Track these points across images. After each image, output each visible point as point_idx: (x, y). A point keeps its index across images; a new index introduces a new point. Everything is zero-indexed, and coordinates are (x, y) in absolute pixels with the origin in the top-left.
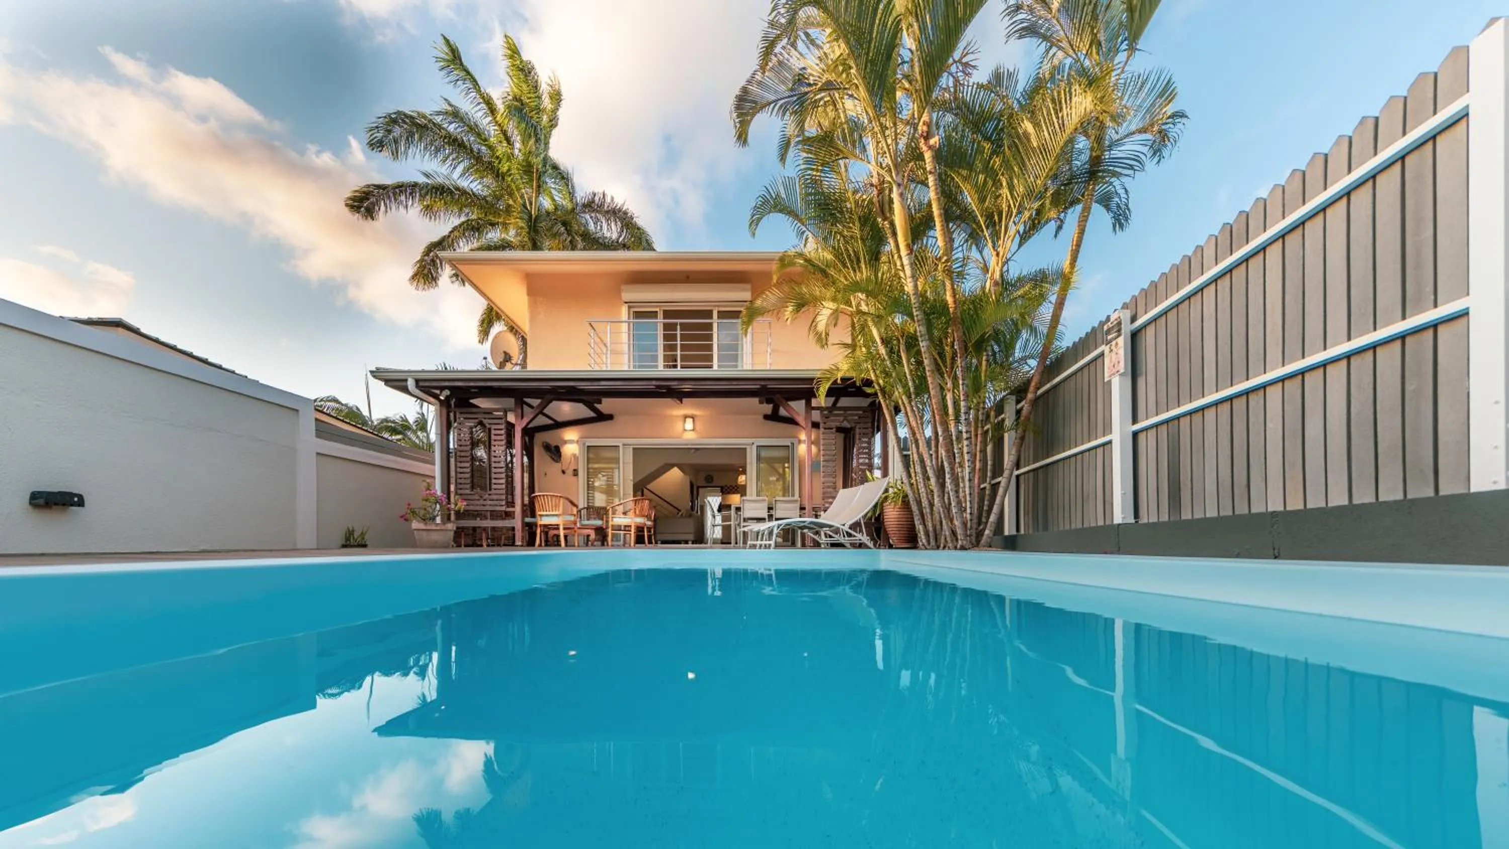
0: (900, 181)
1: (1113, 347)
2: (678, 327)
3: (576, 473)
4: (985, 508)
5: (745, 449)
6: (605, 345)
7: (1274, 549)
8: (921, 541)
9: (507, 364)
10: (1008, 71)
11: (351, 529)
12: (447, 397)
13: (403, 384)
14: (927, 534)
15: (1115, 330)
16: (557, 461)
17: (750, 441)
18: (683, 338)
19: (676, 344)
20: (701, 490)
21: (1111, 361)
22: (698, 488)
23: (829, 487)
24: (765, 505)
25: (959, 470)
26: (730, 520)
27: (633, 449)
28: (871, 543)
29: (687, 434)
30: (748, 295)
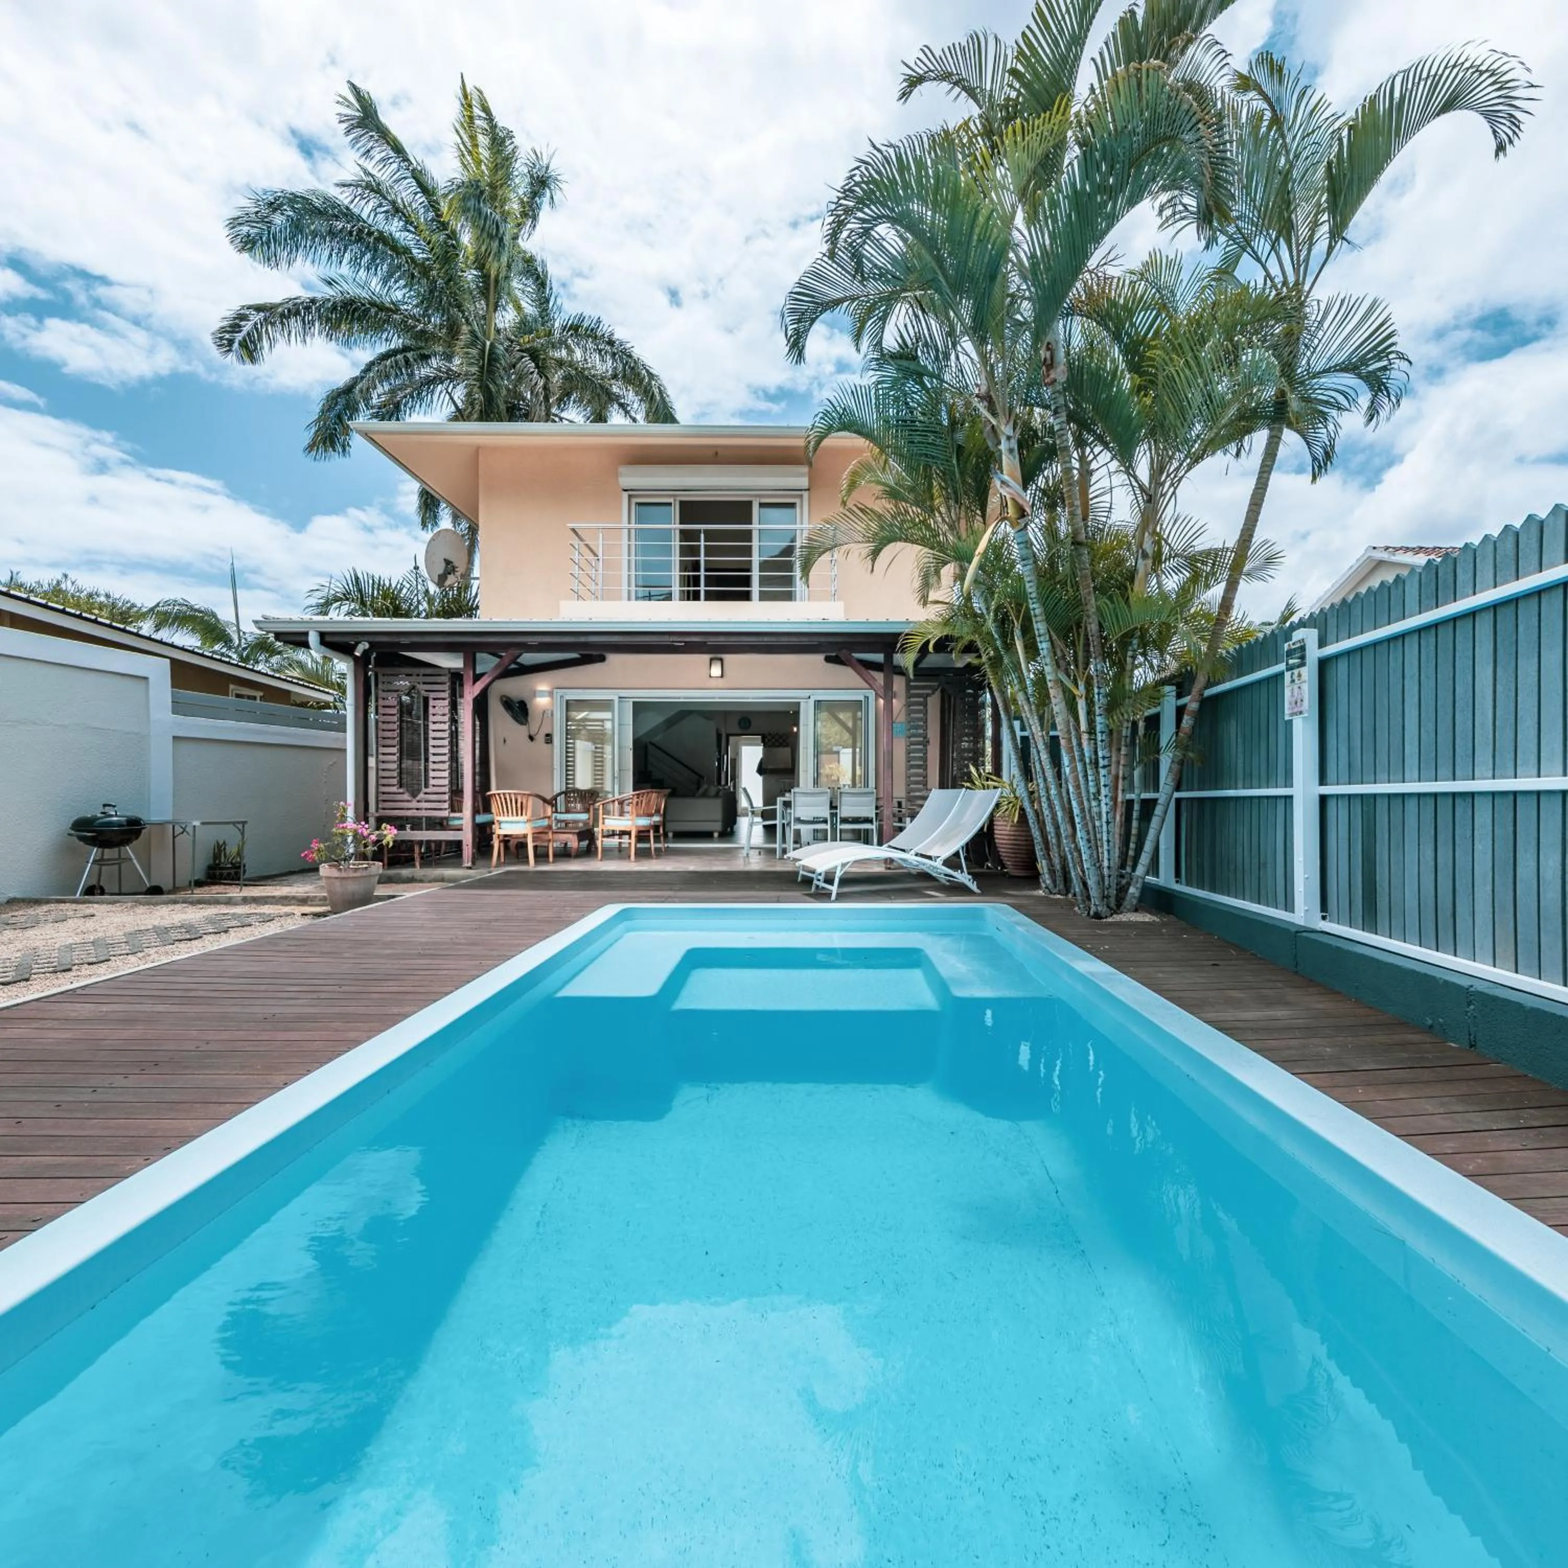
0: (1011, 433)
1: (1295, 677)
2: (702, 536)
3: (549, 738)
4: (1131, 853)
5: (799, 703)
6: (595, 555)
7: (1470, 1035)
8: (1044, 882)
9: (449, 576)
10: (1167, 257)
11: (221, 843)
12: (366, 653)
13: (303, 638)
14: (1052, 872)
15: (1298, 655)
16: (522, 723)
17: (806, 693)
18: (709, 551)
19: (699, 546)
20: (732, 739)
21: (1292, 696)
22: (728, 736)
23: (917, 783)
24: (826, 800)
25: (1094, 803)
26: (775, 819)
27: (634, 703)
28: (973, 887)
29: (713, 683)
30: (804, 482)
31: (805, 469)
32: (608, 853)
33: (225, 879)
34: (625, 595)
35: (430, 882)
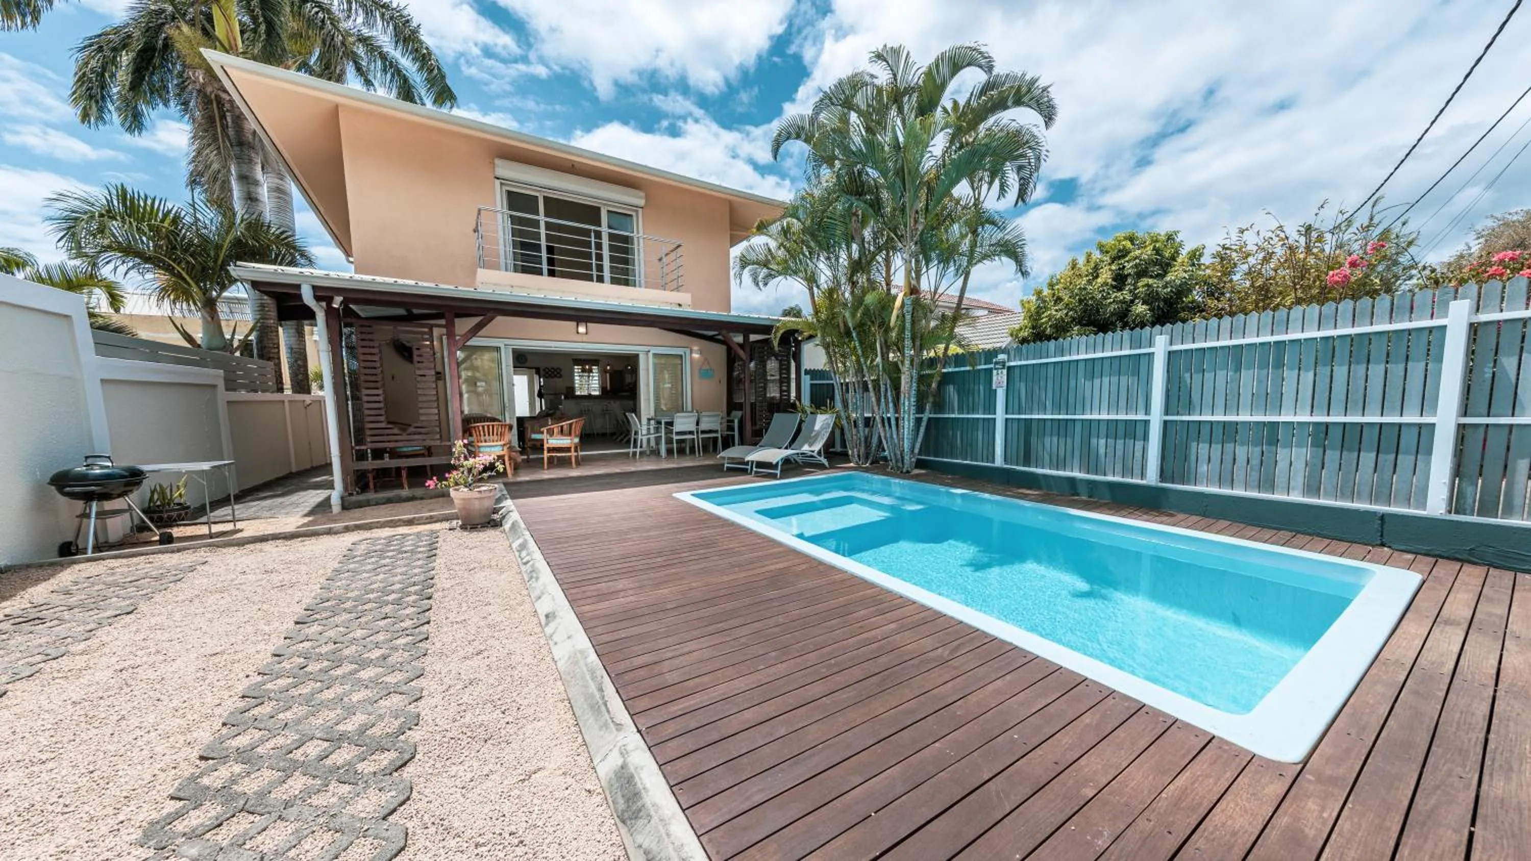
1: (998, 371)
5: (636, 357)
12: (340, 305)
15: (1001, 364)
17: (646, 348)
21: (996, 378)
27: (513, 349)
28: (826, 464)
29: (579, 338)
30: (642, 202)
31: (642, 194)
32: (554, 463)
33: (183, 520)
34: (503, 267)
35: (431, 498)
